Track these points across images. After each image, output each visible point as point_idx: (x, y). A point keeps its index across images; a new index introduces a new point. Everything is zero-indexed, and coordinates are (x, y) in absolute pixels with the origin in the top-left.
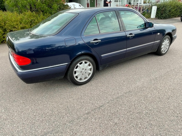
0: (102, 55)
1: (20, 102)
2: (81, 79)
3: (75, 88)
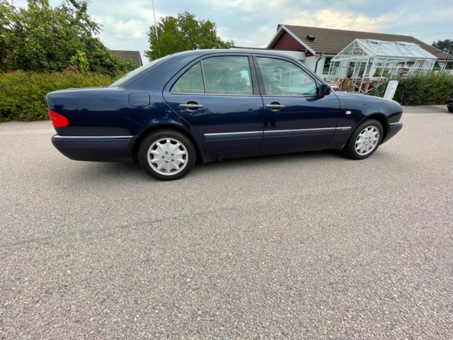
0: (206, 134)
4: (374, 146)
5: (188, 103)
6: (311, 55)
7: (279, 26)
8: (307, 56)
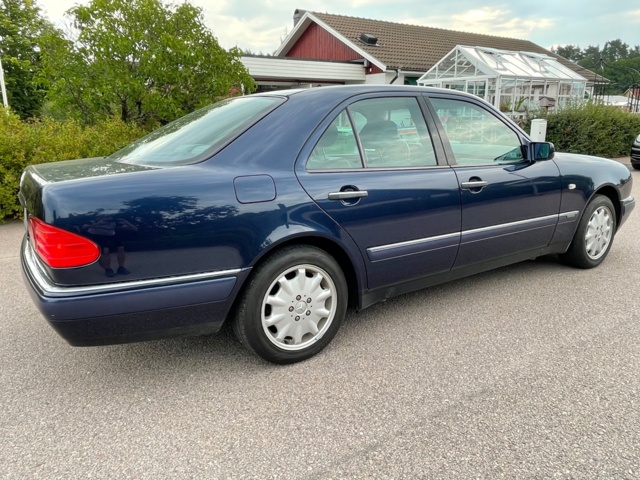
0: (371, 249)
1: (39, 423)
2: (288, 339)
3: (266, 372)
4: (608, 240)
5: (343, 190)
6: (377, 70)
7: (297, 12)
8: (367, 72)
